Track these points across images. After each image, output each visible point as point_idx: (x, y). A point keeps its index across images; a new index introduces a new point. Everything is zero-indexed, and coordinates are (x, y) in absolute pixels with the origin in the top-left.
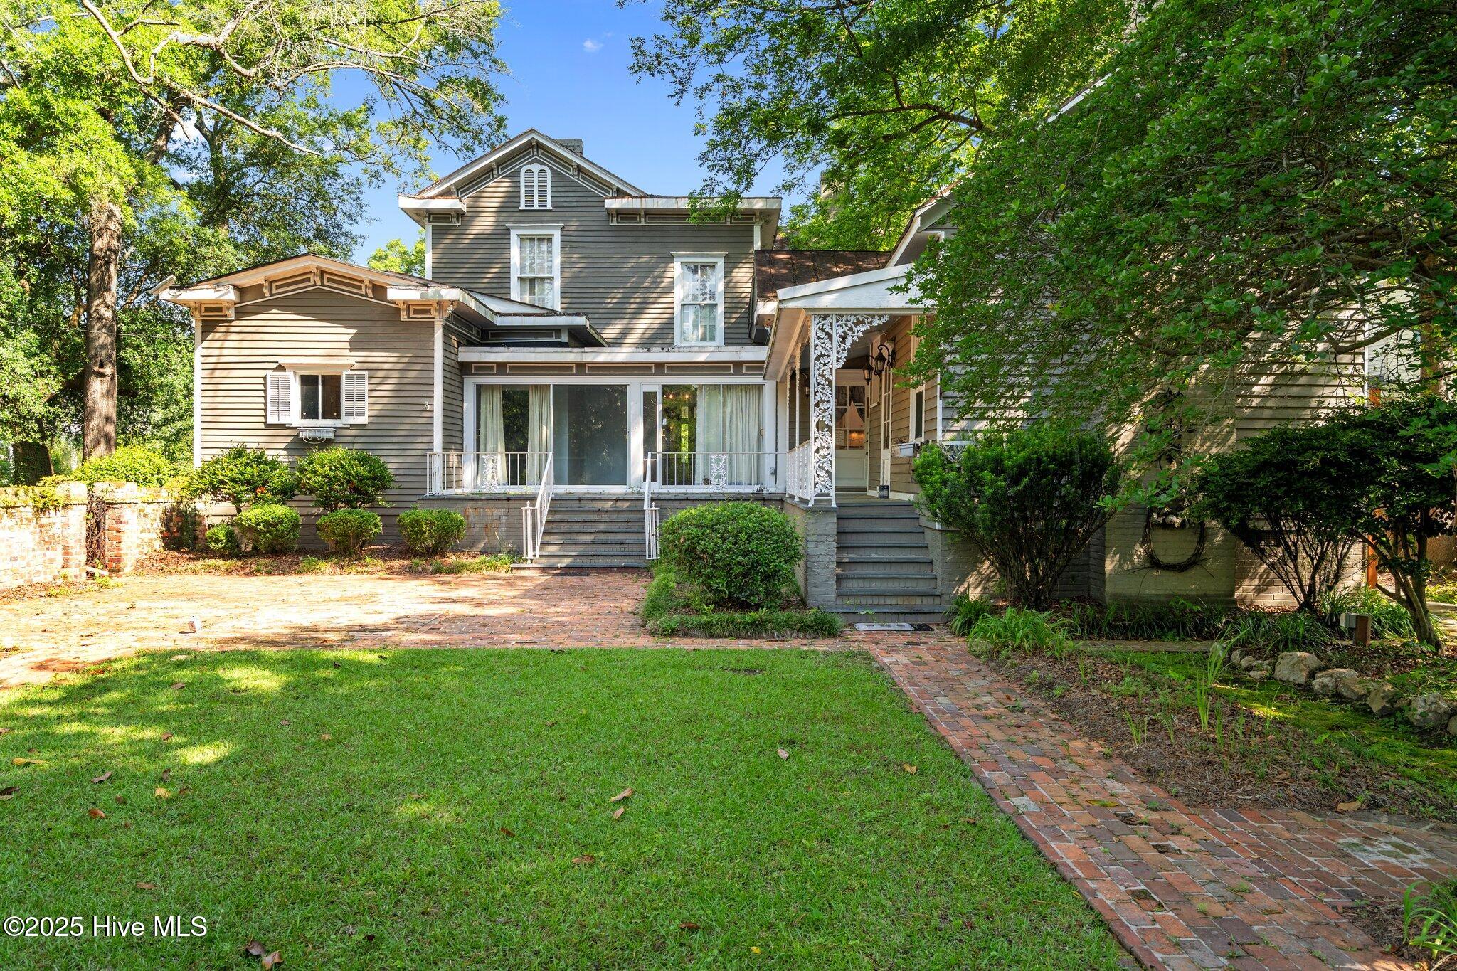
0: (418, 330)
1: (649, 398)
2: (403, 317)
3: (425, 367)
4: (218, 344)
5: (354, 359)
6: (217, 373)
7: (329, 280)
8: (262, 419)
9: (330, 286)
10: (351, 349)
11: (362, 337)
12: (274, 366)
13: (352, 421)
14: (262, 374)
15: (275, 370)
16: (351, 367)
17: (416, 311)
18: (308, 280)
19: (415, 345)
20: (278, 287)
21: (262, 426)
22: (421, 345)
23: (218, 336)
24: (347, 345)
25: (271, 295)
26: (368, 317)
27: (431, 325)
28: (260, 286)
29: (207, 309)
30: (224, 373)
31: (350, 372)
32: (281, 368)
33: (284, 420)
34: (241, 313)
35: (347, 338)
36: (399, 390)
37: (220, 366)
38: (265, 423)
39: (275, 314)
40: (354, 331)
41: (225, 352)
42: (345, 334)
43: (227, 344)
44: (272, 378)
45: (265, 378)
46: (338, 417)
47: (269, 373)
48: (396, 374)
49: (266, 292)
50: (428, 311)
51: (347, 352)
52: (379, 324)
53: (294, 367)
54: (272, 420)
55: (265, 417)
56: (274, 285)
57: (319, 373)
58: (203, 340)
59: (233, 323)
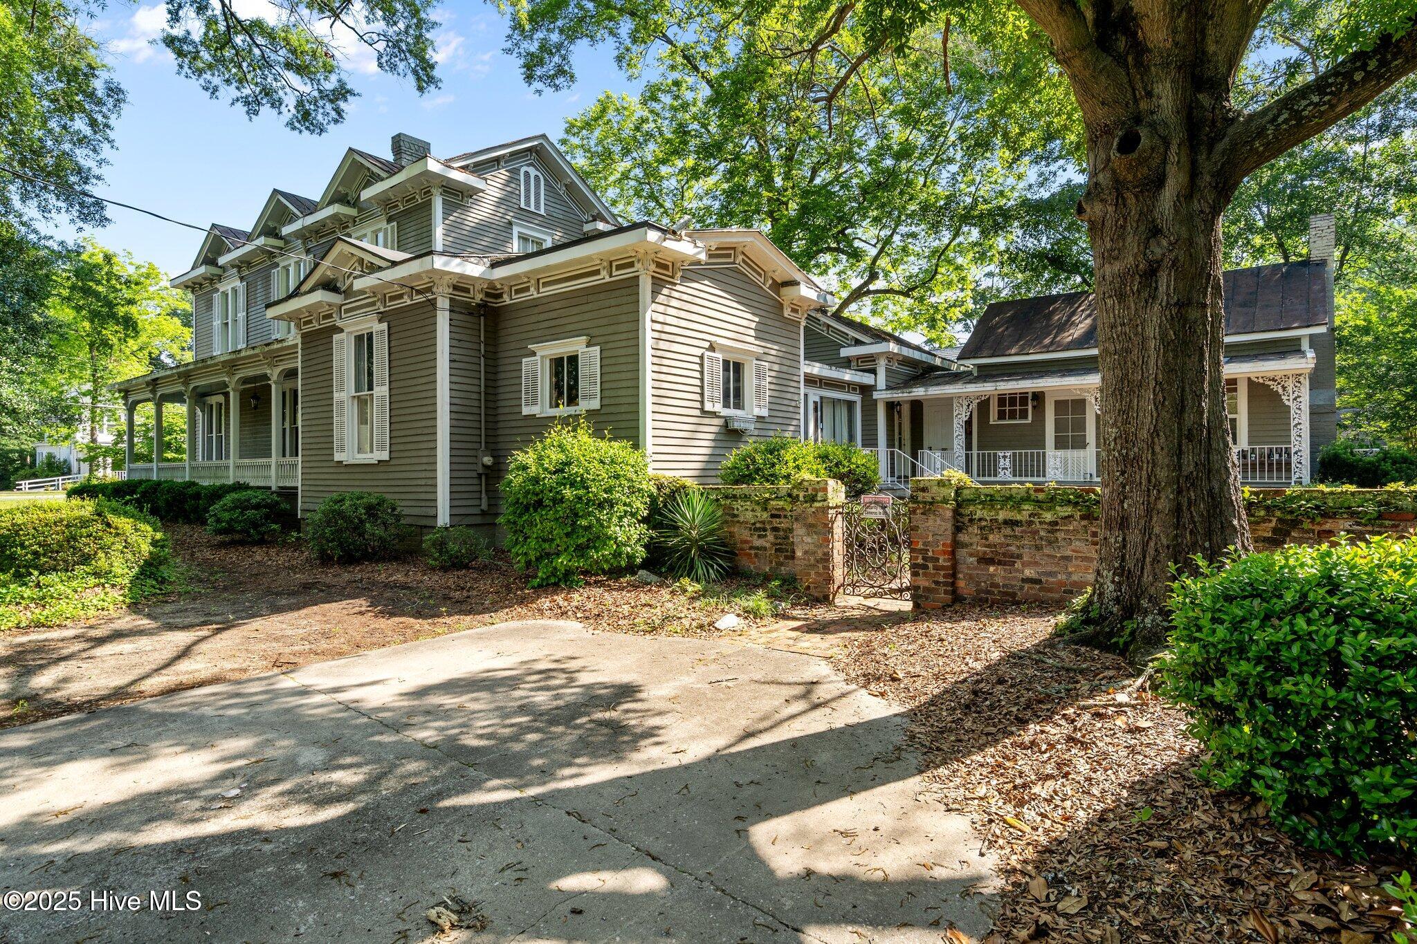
0: (791, 328)
1: (815, 404)
2: (785, 313)
3: (794, 364)
4: (664, 309)
5: (757, 347)
6: (663, 345)
8: (698, 405)
9: (743, 268)
10: (756, 338)
11: (762, 327)
12: (708, 345)
13: (751, 412)
14: (699, 352)
15: (708, 350)
16: (753, 355)
18: (729, 256)
21: (698, 413)
23: (663, 299)
24: (752, 333)
26: (766, 307)
27: (798, 325)
29: (659, 264)
31: (752, 360)
32: (713, 347)
33: (715, 407)
34: (685, 278)
35: (754, 325)
37: (664, 336)
38: (702, 410)
39: (706, 285)
40: (757, 319)
41: (669, 320)
42: (752, 320)
43: (669, 310)
44: (707, 357)
45: (702, 357)
46: (743, 407)
47: (705, 353)
48: (780, 368)
51: (752, 340)
52: (771, 315)
53: (720, 348)
54: (707, 406)
55: (702, 402)
57: (731, 357)
58: (652, 302)
59: (678, 288)
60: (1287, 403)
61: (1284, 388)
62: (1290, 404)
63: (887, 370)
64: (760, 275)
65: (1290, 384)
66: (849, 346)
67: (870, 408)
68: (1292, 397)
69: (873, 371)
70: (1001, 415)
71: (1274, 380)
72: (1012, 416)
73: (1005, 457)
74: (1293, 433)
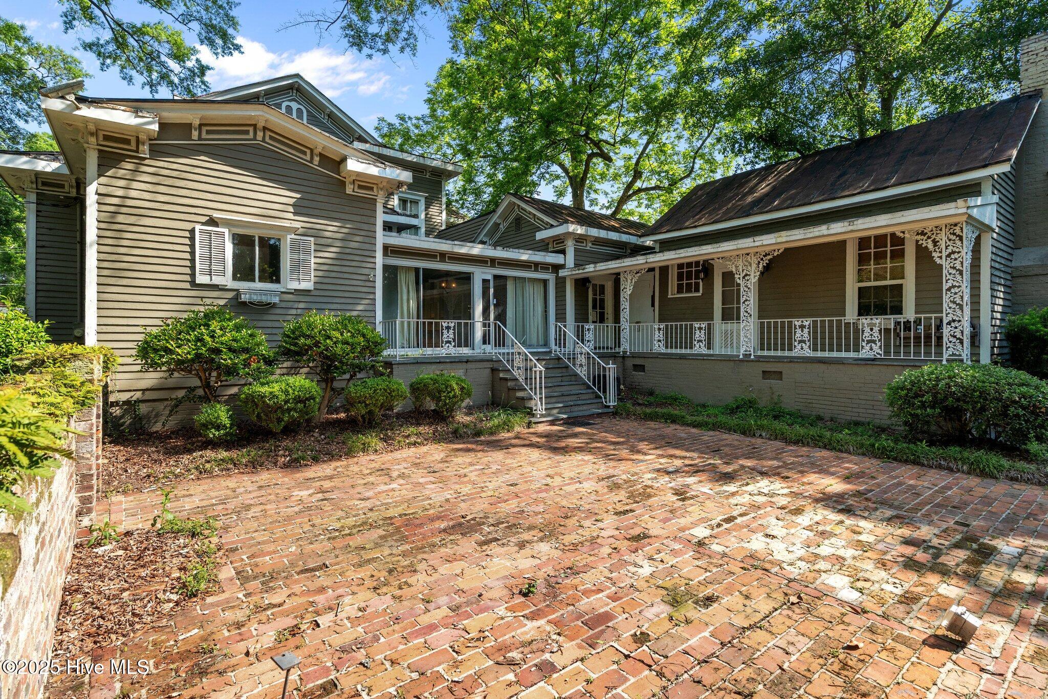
0: (362, 205)
1: (485, 282)
2: (349, 190)
3: (367, 240)
4: (122, 183)
5: (299, 223)
6: (120, 218)
7: (271, 138)
8: (188, 278)
9: (271, 145)
10: (295, 214)
11: (306, 203)
12: (204, 219)
13: (294, 285)
14: (189, 226)
15: (203, 224)
16: (295, 231)
17: (360, 187)
18: (247, 132)
19: (358, 218)
20: (208, 132)
21: (188, 286)
22: (365, 219)
23: (121, 173)
24: (291, 208)
25: (200, 139)
26: (313, 184)
27: (374, 202)
28: (189, 126)
29: (106, 138)
30: (132, 220)
31: (293, 236)
32: (212, 222)
33: (217, 280)
34: (157, 151)
35: (292, 201)
36: (341, 258)
38: (193, 283)
39: (203, 161)
40: (298, 196)
41: (133, 194)
42: (288, 197)
43: (135, 185)
44: (201, 231)
45: (192, 231)
46: (278, 281)
47: (198, 227)
48: (339, 244)
49: (195, 134)
50: (371, 189)
51: (291, 216)
52: (323, 192)
53: (228, 223)
54: (201, 279)
55: (193, 275)
56: (204, 129)
57: (256, 233)
58: (100, 176)
59: (147, 162)
60: (938, 261)
61: (935, 243)
62: (943, 262)
63: (576, 250)
64: (305, 153)
65: (943, 238)
66: (546, 229)
67: (561, 283)
68: (944, 254)
69: (563, 252)
70: (680, 289)
71: (923, 234)
72: (689, 290)
73: (700, 329)
74: (946, 298)
